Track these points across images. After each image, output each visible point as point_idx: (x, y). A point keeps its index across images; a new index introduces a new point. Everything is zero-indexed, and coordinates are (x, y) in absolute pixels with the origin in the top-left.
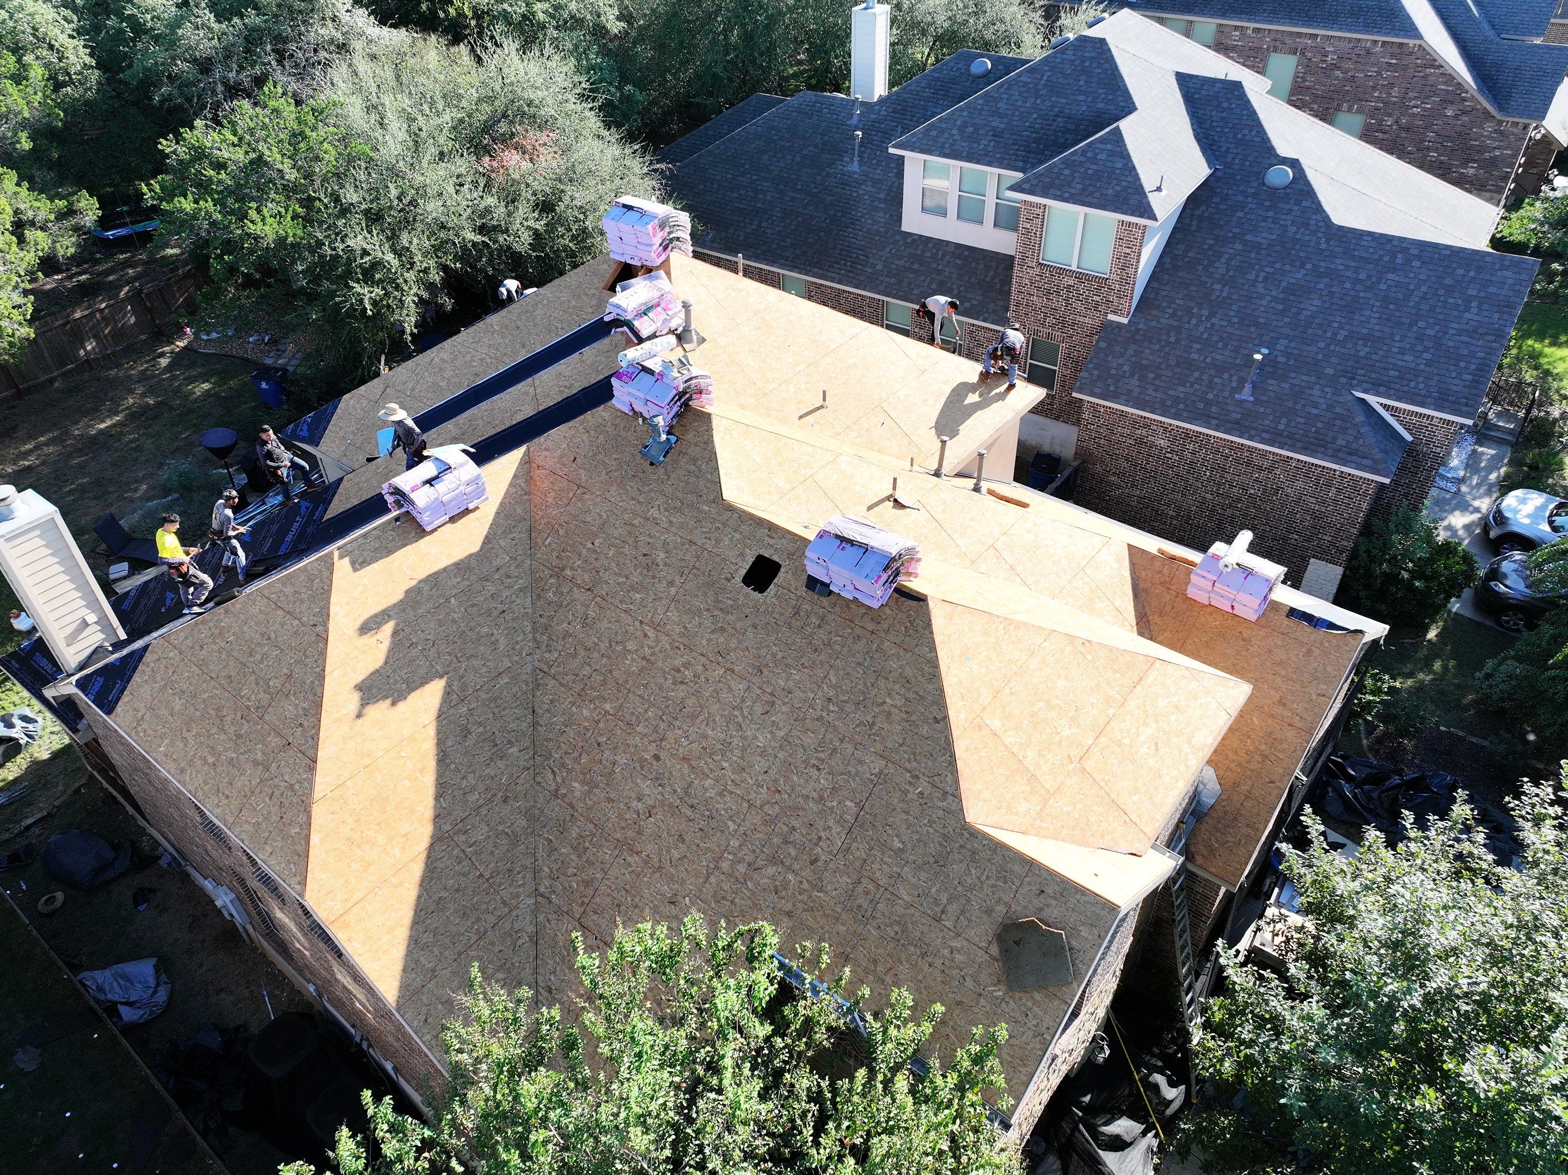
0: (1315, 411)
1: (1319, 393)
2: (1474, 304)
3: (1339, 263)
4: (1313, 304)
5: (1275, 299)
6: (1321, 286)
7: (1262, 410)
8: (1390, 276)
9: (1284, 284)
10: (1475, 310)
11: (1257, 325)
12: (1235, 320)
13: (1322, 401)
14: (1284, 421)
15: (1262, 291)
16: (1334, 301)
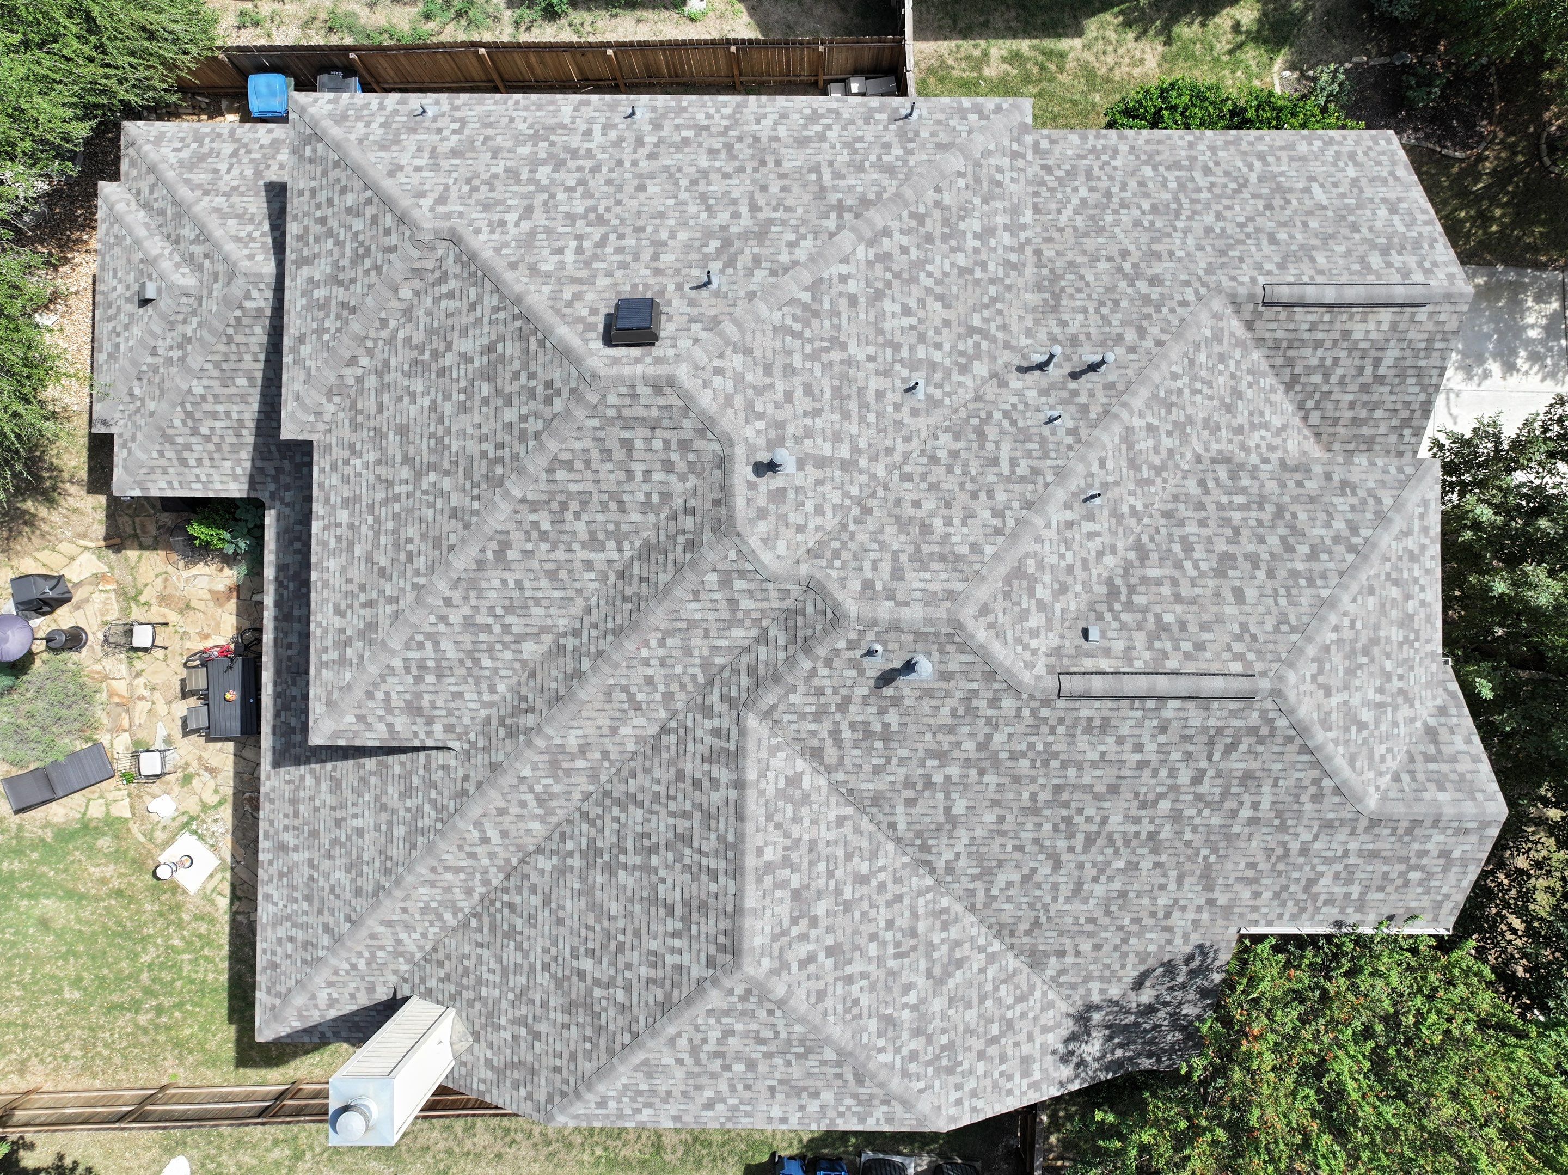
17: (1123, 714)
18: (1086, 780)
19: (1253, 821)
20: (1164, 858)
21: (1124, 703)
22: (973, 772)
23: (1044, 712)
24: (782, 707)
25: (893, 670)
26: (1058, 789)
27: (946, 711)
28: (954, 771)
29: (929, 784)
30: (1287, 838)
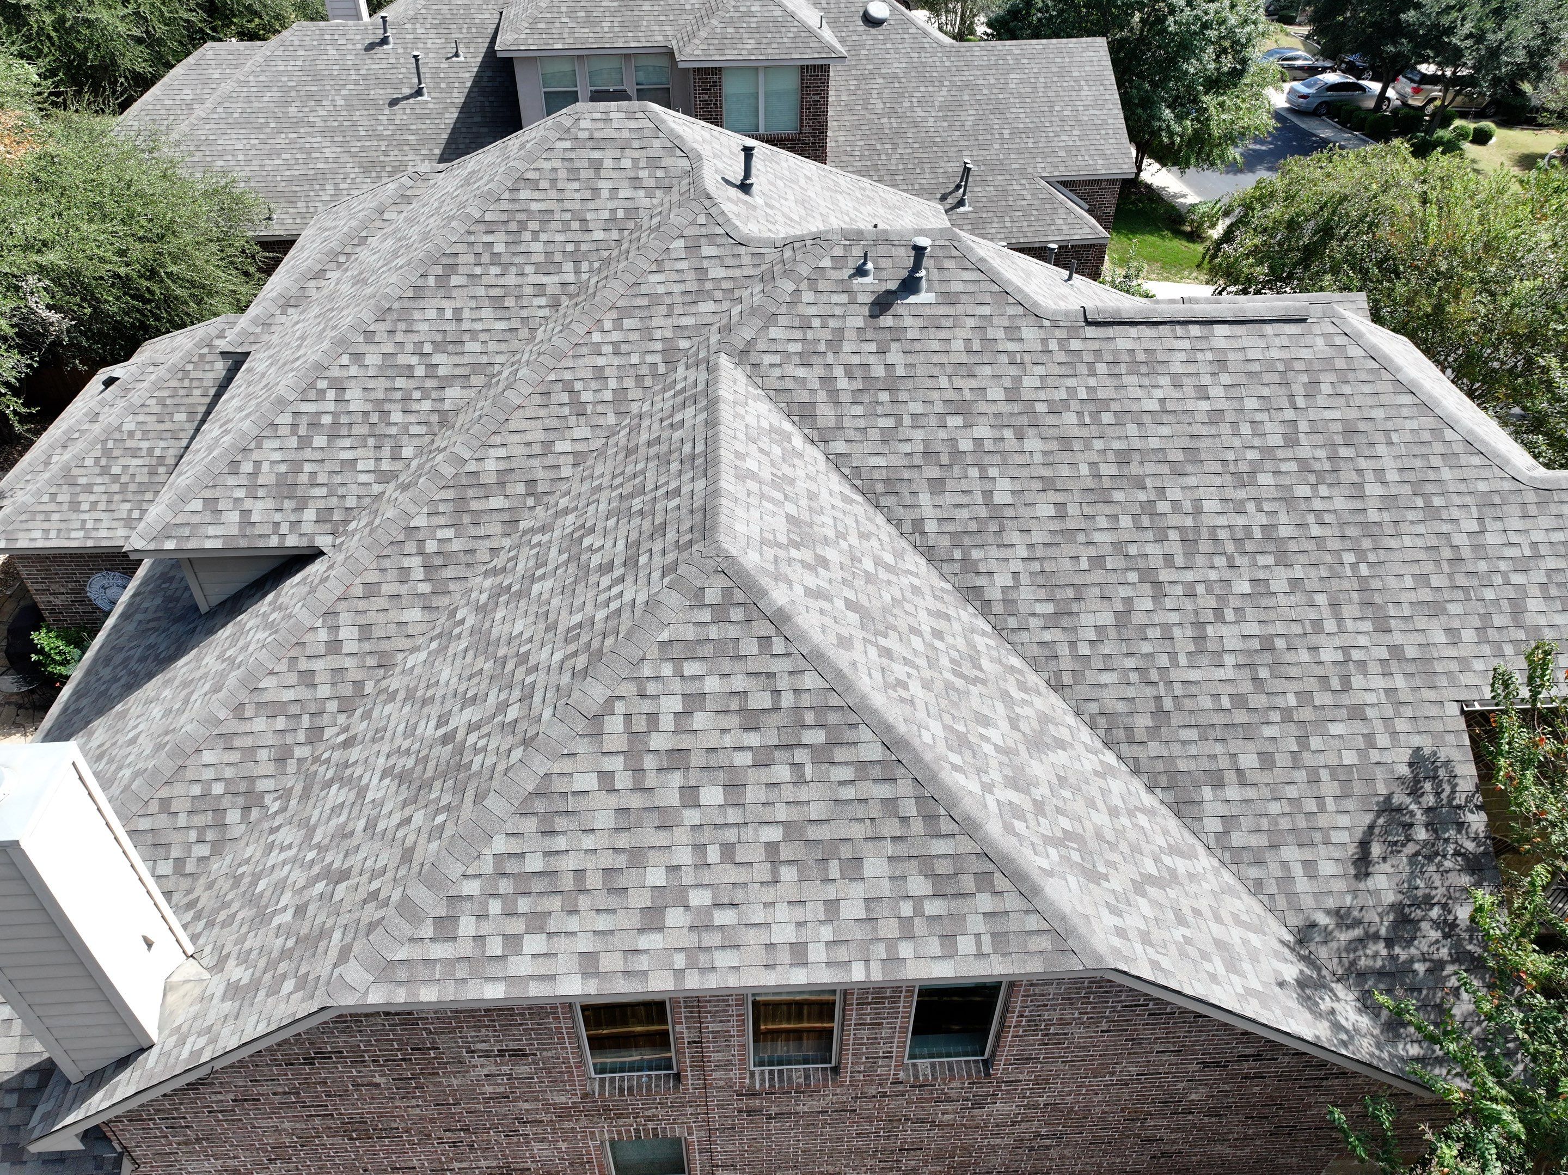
0: (1024, 203)
1: (1018, 187)
2: (1083, 83)
3: (968, 75)
4: (969, 116)
5: (936, 119)
6: (967, 98)
7: (984, 215)
8: (1012, 76)
9: (937, 104)
10: (1086, 88)
11: (936, 144)
12: (917, 145)
13: (1024, 192)
14: (1007, 219)
15: (923, 114)
16: (985, 107)
17: (1168, 344)
18: (1154, 443)
19: (1389, 502)
20: (1298, 573)
21: (1164, 330)
22: (1008, 434)
23: (1075, 345)
24: (761, 345)
25: (888, 292)
26: (1124, 458)
27: (958, 345)
28: (983, 431)
29: (956, 454)
30: (1446, 528)
